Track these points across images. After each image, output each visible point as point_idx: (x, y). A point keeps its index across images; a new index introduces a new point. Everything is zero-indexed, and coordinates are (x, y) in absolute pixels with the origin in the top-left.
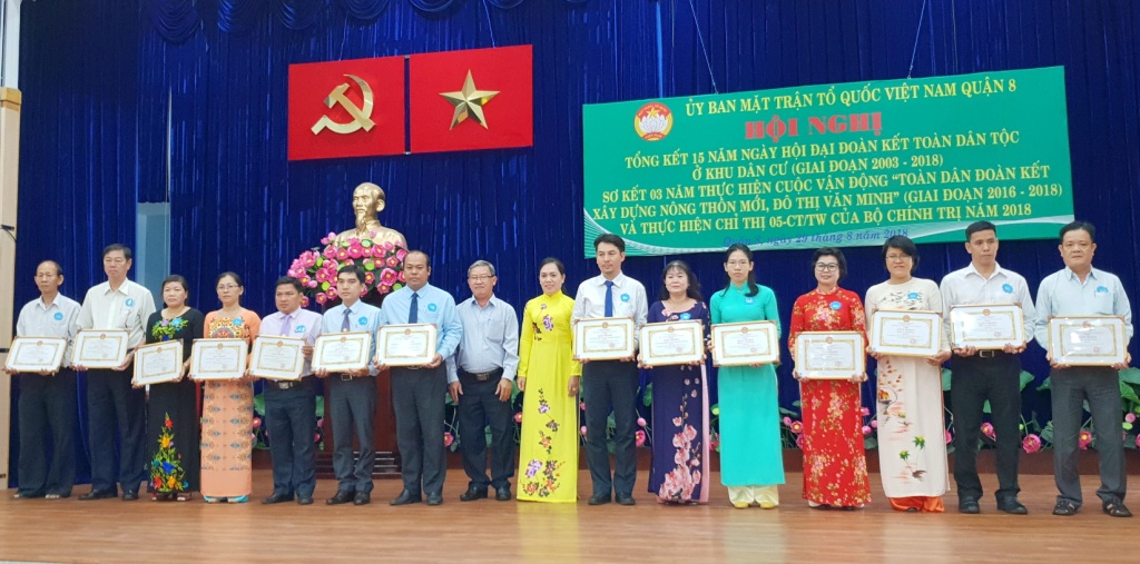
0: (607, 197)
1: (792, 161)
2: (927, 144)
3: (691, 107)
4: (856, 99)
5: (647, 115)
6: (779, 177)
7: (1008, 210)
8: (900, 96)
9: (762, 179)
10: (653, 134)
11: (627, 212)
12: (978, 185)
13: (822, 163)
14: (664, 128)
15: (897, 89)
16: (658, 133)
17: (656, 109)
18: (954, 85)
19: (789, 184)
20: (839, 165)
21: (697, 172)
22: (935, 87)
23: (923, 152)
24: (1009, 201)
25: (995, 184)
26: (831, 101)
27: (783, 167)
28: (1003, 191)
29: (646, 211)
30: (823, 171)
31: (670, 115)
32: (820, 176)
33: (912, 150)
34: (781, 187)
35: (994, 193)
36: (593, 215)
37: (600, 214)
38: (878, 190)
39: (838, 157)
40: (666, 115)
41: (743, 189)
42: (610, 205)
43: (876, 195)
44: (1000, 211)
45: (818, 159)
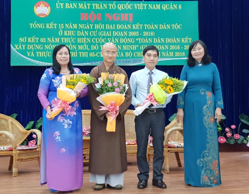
0: (21, 40)
1: (99, 30)
2: (149, 27)
3: (58, 4)
4: (123, 8)
5: (39, 6)
6: (93, 37)
7: (177, 54)
8: (140, 8)
9: (87, 37)
10: (42, 14)
11: (30, 47)
12: (167, 44)
13: (110, 32)
14: (47, 12)
15: (139, 5)
16: (44, 14)
17: (43, 4)
18: (159, 5)
19: (97, 39)
20: (116, 34)
21: (60, 32)
22: (153, 6)
23: (147, 30)
24: (177, 51)
25: (173, 44)
26: (114, 8)
27: (95, 32)
28: (175, 47)
29: (38, 47)
30: (110, 35)
31: (49, 7)
32: (109, 37)
33: (144, 29)
34: (94, 40)
35: (172, 47)
36: (15, 47)
37: (18, 47)
38: (131, 44)
39: (116, 30)
40: (47, 7)
41: (79, 40)
42: (22, 43)
43: (130, 46)
44: (174, 54)
45: (109, 30)
